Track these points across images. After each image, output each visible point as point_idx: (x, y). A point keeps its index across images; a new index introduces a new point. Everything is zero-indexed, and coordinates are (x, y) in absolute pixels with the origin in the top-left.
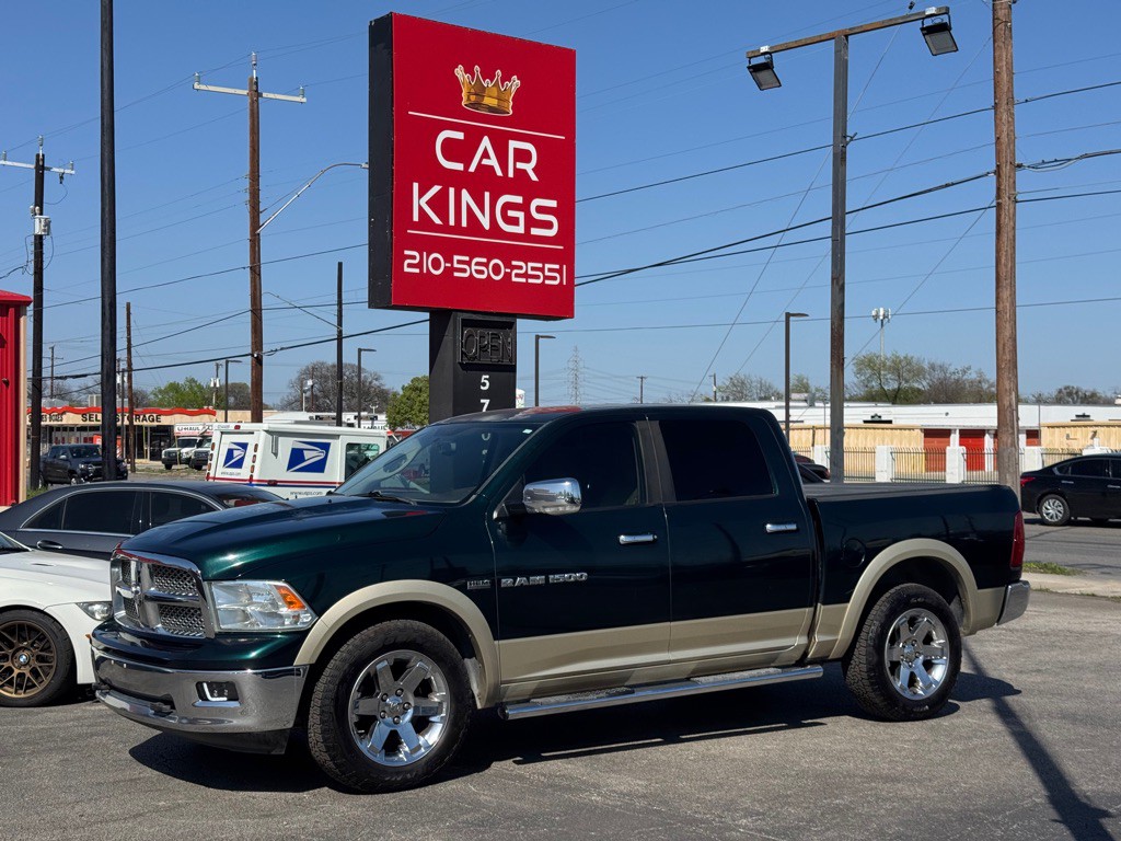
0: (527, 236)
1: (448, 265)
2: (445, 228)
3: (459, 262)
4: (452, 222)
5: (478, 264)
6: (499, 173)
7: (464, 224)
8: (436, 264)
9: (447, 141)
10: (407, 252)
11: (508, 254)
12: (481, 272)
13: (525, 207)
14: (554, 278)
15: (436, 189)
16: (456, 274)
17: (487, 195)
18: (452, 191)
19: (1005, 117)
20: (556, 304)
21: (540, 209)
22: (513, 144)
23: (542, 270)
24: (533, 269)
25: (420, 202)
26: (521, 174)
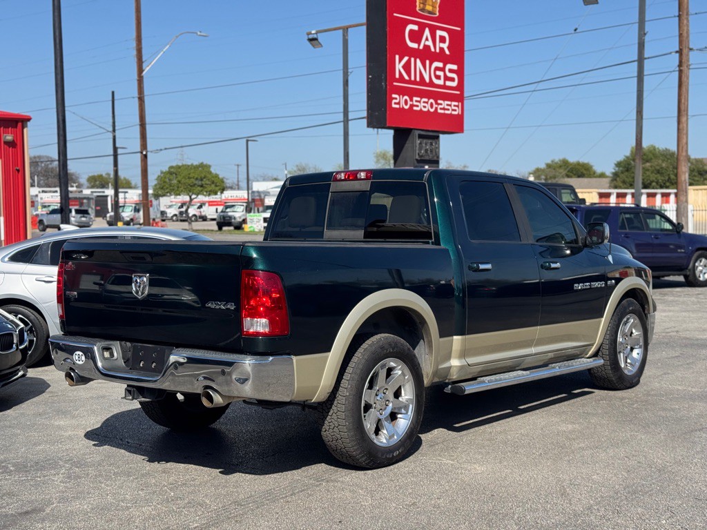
0: (444, 87)
1: (411, 103)
2: (410, 82)
3: (416, 101)
4: (413, 78)
5: (424, 102)
6: (433, 50)
7: (418, 79)
8: (406, 102)
9: (411, 31)
10: (394, 96)
11: (437, 96)
12: (425, 107)
13: (443, 69)
14: (455, 110)
15: (406, 59)
16: (415, 108)
17: (428, 62)
18: (413, 59)
19: (685, 22)
20: (455, 125)
21: (451, 71)
22: (439, 33)
23: (450, 105)
24: (448, 105)
25: (399, 67)
26: (442, 49)
